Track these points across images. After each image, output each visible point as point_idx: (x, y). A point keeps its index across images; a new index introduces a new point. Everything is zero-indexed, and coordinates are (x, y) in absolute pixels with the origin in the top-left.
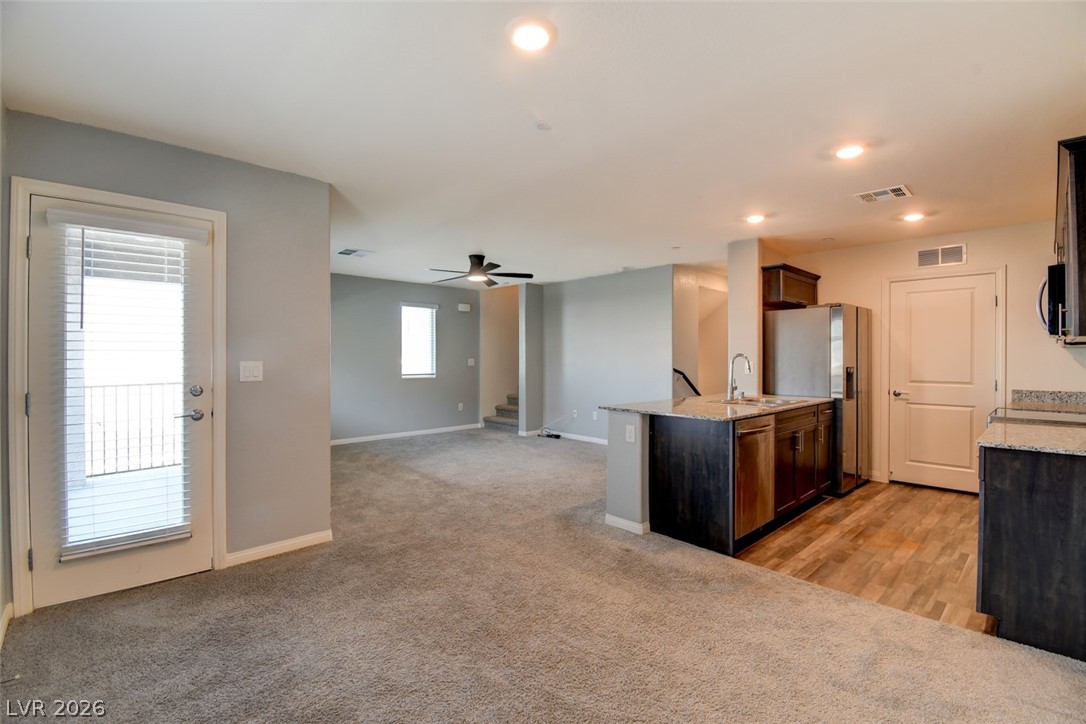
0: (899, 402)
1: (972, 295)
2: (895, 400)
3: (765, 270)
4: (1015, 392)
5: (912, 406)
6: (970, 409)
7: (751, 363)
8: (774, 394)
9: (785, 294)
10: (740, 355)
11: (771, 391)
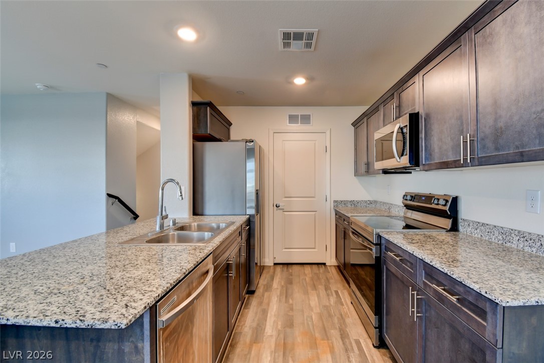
0: (279, 211)
1: (315, 144)
2: (277, 210)
3: (194, 104)
4: (335, 202)
5: (285, 213)
6: (314, 213)
7: (183, 188)
8: (202, 215)
9: (211, 128)
10: (172, 180)
11: (200, 212)
